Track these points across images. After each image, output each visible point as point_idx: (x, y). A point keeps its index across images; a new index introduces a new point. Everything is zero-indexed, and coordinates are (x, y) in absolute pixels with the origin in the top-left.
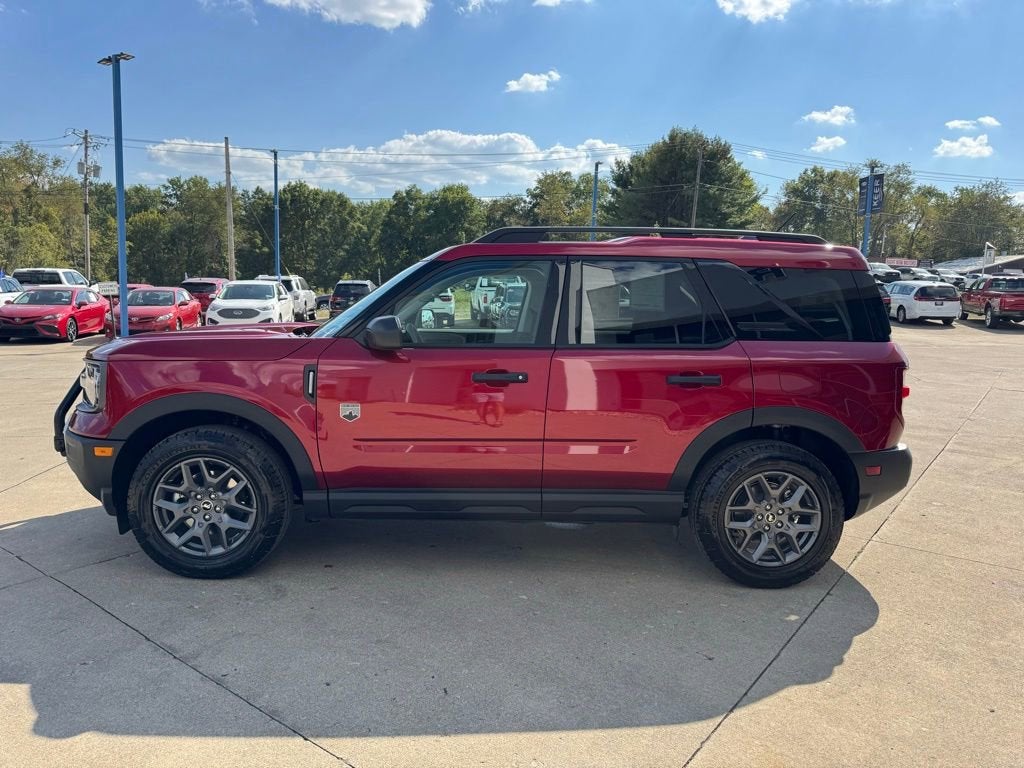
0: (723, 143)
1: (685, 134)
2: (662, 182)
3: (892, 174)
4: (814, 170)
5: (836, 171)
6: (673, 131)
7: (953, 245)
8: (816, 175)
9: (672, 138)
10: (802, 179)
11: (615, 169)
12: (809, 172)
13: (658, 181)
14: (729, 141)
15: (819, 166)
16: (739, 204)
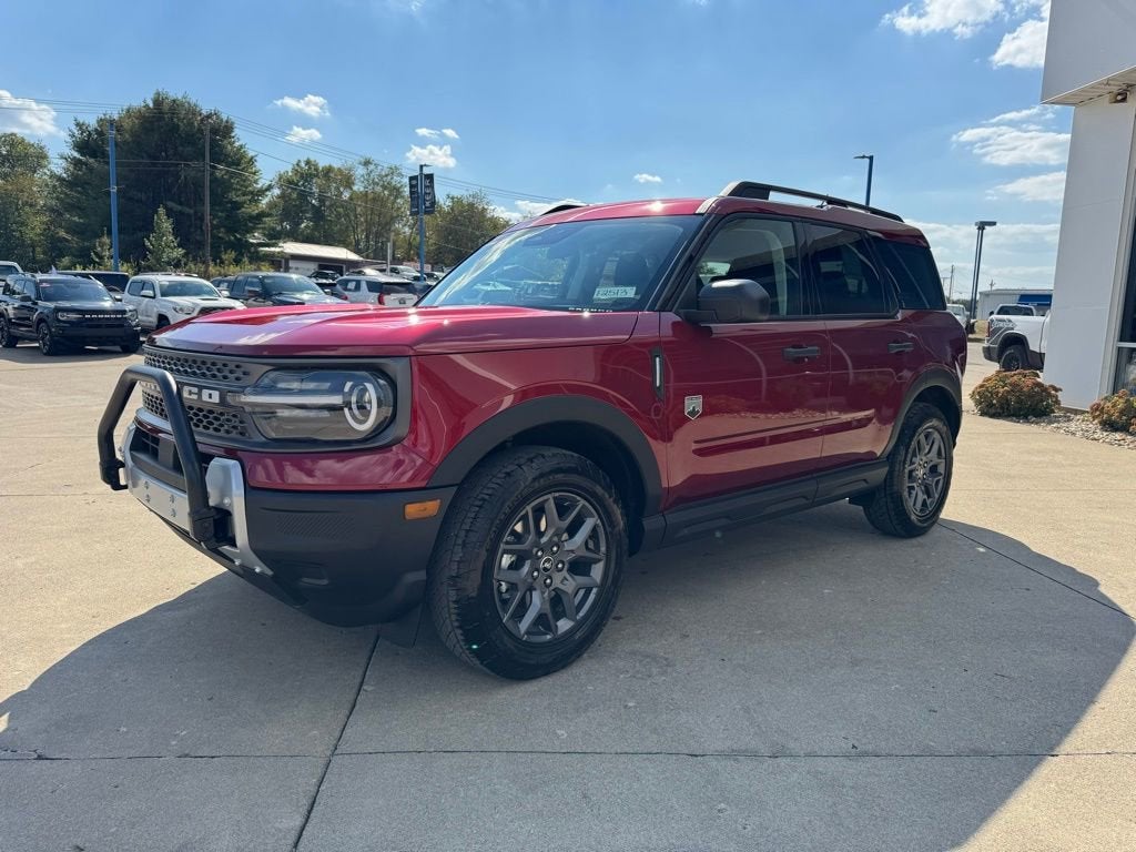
0: (225, 119)
1: (174, 101)
2: (150, 157)
3: (386, 176)
4: (308, 162)
5: (330, 166)
6: (158, 94)
7: (451, 251)
8: (310, 168)
9: (158, 102)
10: (296, 171)
11: (76, 133)
12: (303, 165)
13: (145, 155)
14: (233, 119)
15: (312, 159)
16: (252, 193)
